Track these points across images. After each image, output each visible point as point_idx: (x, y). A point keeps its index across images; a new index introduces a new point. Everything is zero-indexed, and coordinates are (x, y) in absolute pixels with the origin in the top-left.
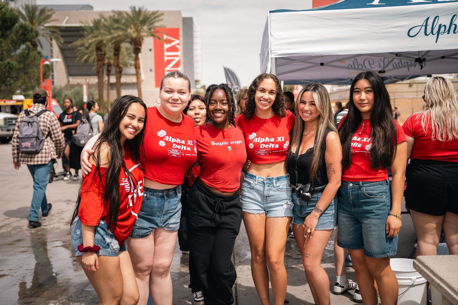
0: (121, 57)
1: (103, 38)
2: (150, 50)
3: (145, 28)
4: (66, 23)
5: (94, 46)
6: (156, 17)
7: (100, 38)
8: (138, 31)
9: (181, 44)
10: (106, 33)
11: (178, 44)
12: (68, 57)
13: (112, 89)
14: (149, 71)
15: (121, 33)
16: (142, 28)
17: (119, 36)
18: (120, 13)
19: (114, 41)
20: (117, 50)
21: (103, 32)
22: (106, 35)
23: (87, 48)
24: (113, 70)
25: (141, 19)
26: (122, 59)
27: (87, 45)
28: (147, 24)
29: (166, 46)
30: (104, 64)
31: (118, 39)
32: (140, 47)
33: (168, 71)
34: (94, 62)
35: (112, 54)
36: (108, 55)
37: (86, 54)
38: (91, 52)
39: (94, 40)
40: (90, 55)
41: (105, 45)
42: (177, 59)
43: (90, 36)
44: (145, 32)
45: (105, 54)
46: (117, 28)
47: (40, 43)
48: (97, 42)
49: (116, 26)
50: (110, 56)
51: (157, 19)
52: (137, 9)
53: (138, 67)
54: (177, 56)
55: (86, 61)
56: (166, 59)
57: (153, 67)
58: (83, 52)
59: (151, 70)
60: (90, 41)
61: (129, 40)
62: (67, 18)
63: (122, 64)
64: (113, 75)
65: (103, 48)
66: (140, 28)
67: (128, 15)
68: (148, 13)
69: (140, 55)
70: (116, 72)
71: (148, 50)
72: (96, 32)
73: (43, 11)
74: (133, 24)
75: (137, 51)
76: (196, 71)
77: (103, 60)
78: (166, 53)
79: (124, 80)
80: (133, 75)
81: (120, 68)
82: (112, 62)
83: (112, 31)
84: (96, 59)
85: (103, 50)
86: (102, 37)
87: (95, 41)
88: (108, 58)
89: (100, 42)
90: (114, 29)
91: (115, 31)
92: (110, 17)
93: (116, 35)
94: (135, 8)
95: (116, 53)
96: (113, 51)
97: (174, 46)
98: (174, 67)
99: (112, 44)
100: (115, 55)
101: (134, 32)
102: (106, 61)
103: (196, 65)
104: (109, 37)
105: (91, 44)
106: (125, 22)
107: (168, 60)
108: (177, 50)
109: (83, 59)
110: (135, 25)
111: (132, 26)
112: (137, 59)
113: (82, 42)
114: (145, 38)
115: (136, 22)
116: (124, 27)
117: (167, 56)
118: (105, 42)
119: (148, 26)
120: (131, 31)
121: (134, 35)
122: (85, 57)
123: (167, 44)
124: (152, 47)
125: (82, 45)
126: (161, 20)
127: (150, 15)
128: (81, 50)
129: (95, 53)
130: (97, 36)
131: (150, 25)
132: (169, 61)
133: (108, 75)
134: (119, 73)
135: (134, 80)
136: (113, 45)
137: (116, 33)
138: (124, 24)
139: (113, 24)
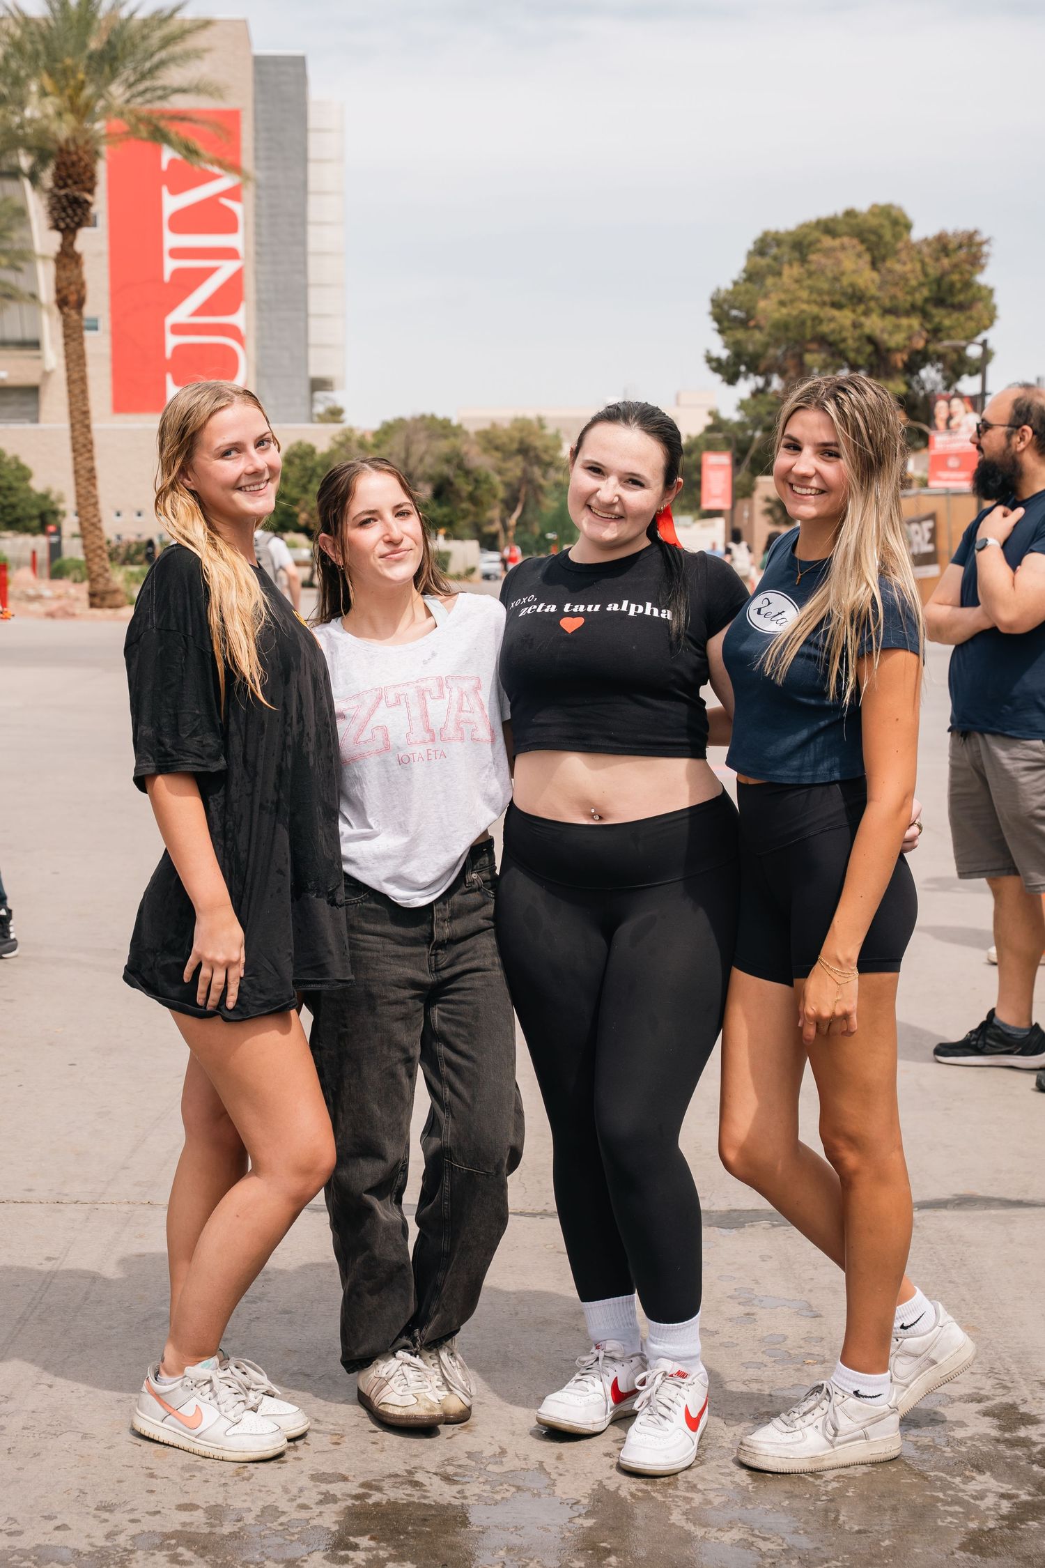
3: (117, 91)
6: (167, 41)
8: (83, 112)
9: (248, 193)
11: (234, 194)
16: (99, 96)
25: (94, 44)
28: (127, 71)
29: (171, 203)
32: (88, 196)
33: (178, 329)
42: (227, 269)
44: (120, 113)
51: (177, 49)
54: (230, 254)
56: (170, 265)
66: (89, 91)
68: (132, 15)
75: (76, 212)
76: (317, 331)
78: (171, 240)
97: (212, 201)
98: (207, 308)
101: (59, 114)
103: (317, 301)
107: (177, 273)
108: (228, 224)
110: (61, 76)
111: (50, 84)
112: (71, 255)
115: (68, 61)
116: (6, 89)
117: (177, 253)
119: (129, 82)
120: (43, 109)
123: (175, 191)
126: (197, 54)
127: (145, 23)
131: (139, 77)
132: (187, 282)
138: (7, 72)
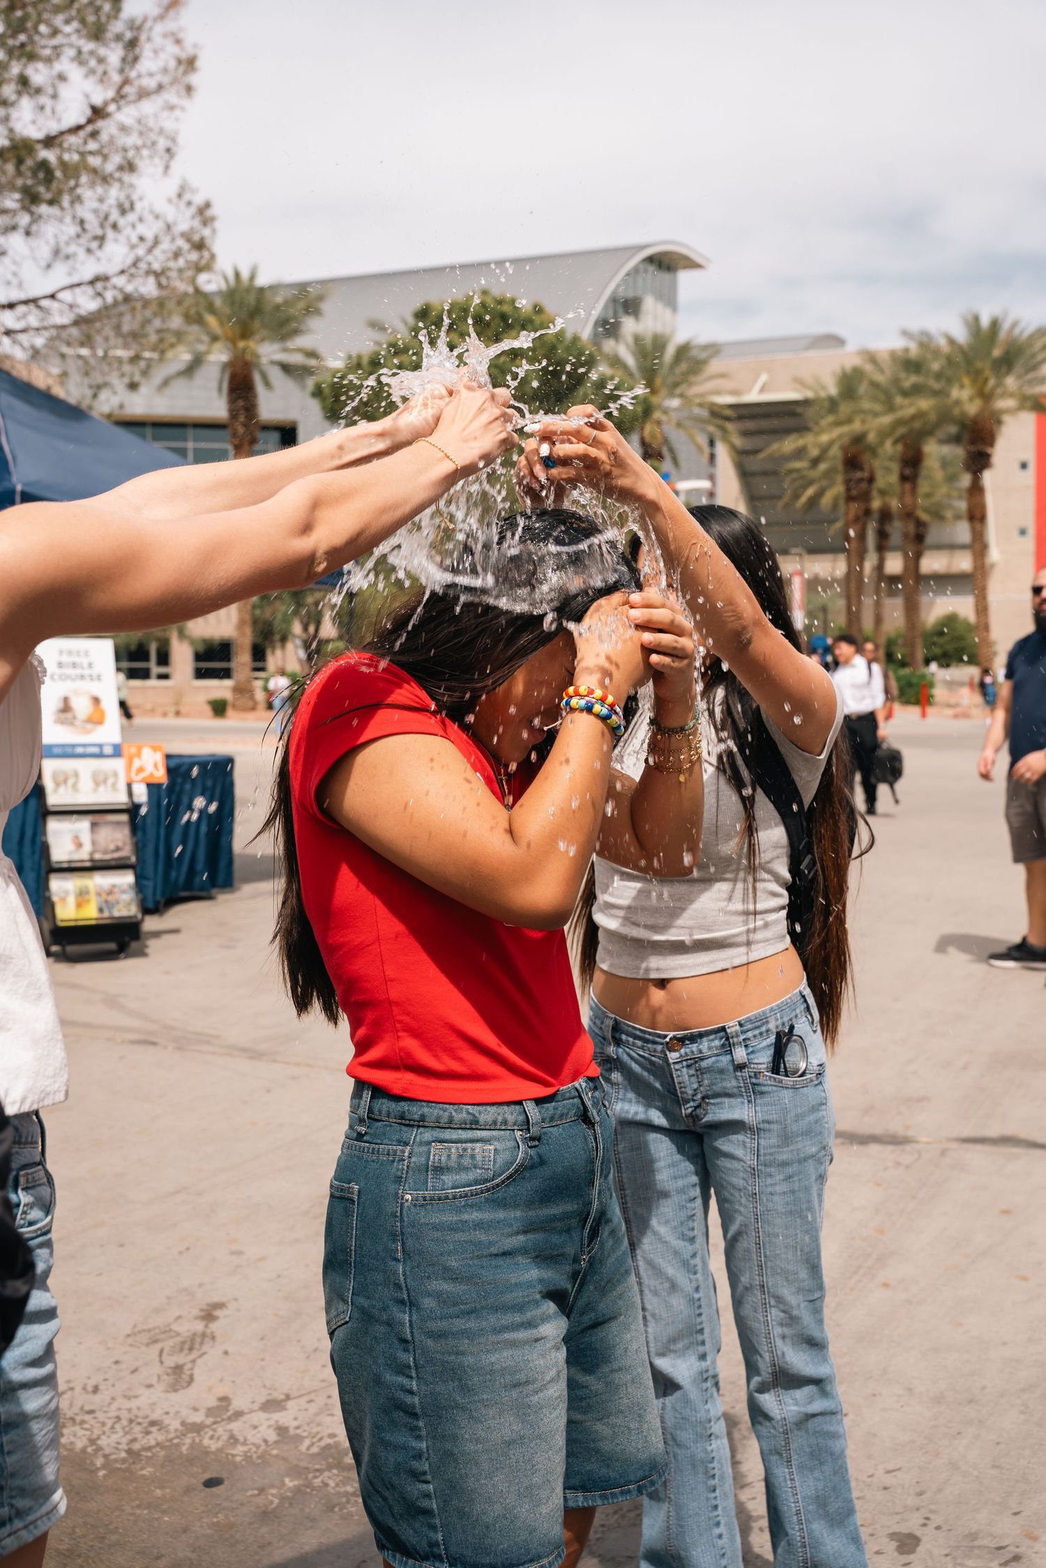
0: (923, 487)
1: (867, 427)
2: (1024, 466)
3: (1011, 382)
4: (762, 390)
5: (835, 451)
7: (857, 426)
8: (986, 396)
10: (877, 407)
12: (761, 498)
13: (892, 593)
14: (1016, 533)
15: (924, 404)
16: (999, 384)
17: (920, 415)
18: (925, 342)
19: (901, 431)
20: (912, 463)
21: (866, 405)
22: (876, 415)
23: (815, 462)
24: (897, 530)
25: (997, 353)
26: (928, 495)
27: (815, 452)
28: (1018, 368)
30: (868, 512)
31: (917, 425)
32: (989, 450)
34: (835, 506)
35: (894, 478)
36: (881, 482)
37: (810, 483)
38: (828, 474)
39: (836, 432)
40: (824, 483)
41: (873, 451)
43: (824, 423)
44: (1012, 395)
45: (871, 480)
46: (916, 390)
47: (671, 450)
48: (846, 440)
49: (910, 380)
50: (890, 485)
52: (985, 322)
53: (978, 515)
55: (813, 502)
57: (1029, 521)
58: (803, 477)
59: (1023, 532)
60: (825, 438)
61: (953, 429)
62: (764, 378)
63: (926, 510)
64: (894, 549)
65: (866, 458)
66: (992, 382)
67: (952, 342)
68: (1022, 332)
69: (988, 477)
70: (906, 536)
71: (1017, 466)
72: (845, 409)
73: (683, 351)
74: (968, 373)
75: (979, 461)
77: (865, 497)
79: (932, 563)
80: (963, 547)
81: (920, 524)
82: (895, 504)
83: (899, 400)
84: (843, 495)
85: (866, 467)
86: (863, 422)
87: (840, 437)
88: (883, 493)
89: (859, 439)
90: (905, 394)
91: (906, 401)
92: (893, 354)
93: (910, 411)
94: (977, 319)
95: (907, 472)
96: (895, 467)
99: (895, 443)
100: (904, 478)
101: (971, 399)
102: (876, 504)
104: (887, 420)
105: (825, 450)
106: (942, 367)
109: (804, 499)
110: (977, 376)
111: (966, 381)
112: (976, 489)
113: (801, 442)
114: (1006, 418)
115: (979, 365)
116: (936, 386)
118: (871, 437)
119: (1019, 377)
120: (964, 397)
121: (972, 408)
122: (810, 491)
124: (1030, 456)
125: (800, 453)
128: (797, 470)
129: (840, 479)
130: (849, 421)
131: (1028, 371)
133: (881, 548)
134: (918, 541)
135: (964, 563)
136: (899, 447)
137: (911, 405)
138: (938, 376)
139: (903, 375)
